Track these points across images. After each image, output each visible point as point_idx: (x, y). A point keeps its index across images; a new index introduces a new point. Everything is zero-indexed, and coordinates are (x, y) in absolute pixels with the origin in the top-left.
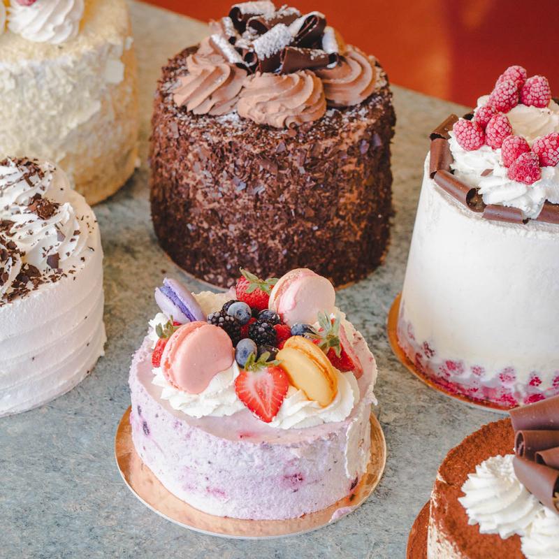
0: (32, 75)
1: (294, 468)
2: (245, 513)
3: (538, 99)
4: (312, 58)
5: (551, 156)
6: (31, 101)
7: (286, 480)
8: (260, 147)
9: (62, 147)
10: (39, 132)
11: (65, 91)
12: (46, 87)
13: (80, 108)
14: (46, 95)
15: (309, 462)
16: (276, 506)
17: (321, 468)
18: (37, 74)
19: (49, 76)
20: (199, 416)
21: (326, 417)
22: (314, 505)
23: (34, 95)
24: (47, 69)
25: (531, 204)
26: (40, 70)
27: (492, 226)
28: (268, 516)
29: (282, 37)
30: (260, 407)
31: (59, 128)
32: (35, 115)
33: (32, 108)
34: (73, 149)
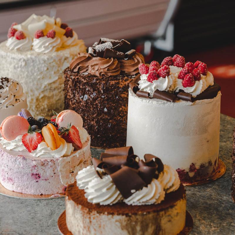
0: (32, 61)
1: (36, 171)
2: (19, 190)
3: (178, 64)
4: (117, 54)
5: (162, 73)
6: (31, 72)
7: (33, 176)
8: (87, 80)
9: (43, 92)
10: (34, 84)
11: (44, 69)
12: (37, 67)
13: (50, 78)
14: (36, 70)
15: (42, 170)
16: (30, 188)
17: (48, 174)
18: (33, 61)
19: (38, 63)
20: (9, 149)
21: (54, 155)
22: (46, 191)
23: (32, 70)
24: (37, 60)
25: (151, 90)
26: (34, 59)
27: (139, 99)
28: (27, 192)
29: (108, 46)
30: (29, 146)
31: (41, 84)
32: (32, 77)
33: (31, 74)
34: (47, 94)
